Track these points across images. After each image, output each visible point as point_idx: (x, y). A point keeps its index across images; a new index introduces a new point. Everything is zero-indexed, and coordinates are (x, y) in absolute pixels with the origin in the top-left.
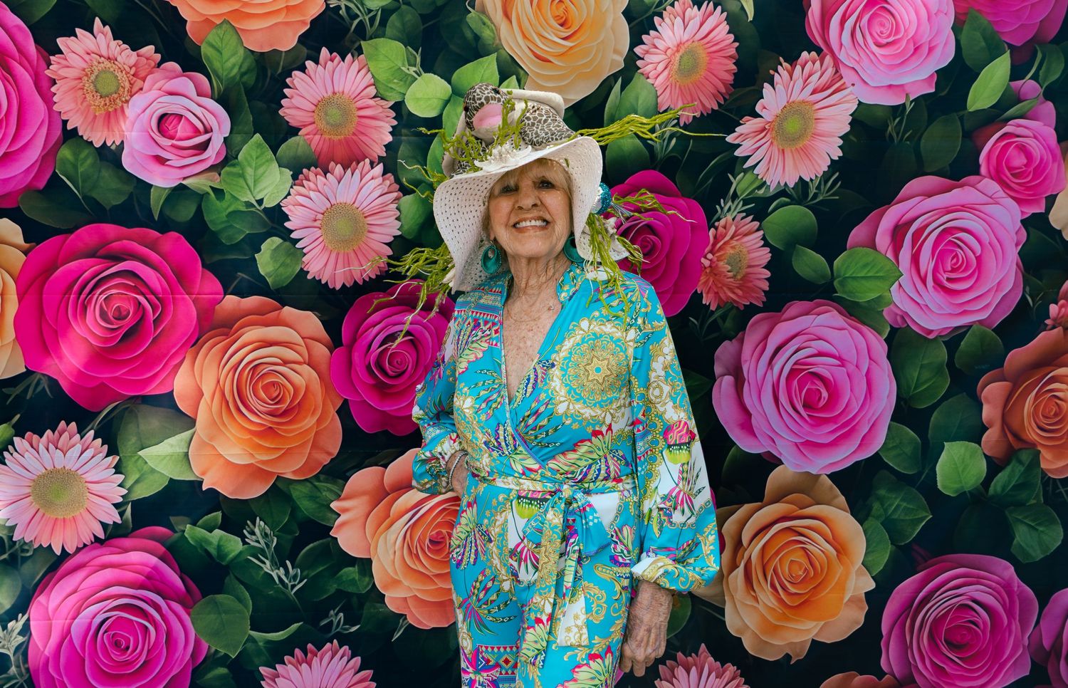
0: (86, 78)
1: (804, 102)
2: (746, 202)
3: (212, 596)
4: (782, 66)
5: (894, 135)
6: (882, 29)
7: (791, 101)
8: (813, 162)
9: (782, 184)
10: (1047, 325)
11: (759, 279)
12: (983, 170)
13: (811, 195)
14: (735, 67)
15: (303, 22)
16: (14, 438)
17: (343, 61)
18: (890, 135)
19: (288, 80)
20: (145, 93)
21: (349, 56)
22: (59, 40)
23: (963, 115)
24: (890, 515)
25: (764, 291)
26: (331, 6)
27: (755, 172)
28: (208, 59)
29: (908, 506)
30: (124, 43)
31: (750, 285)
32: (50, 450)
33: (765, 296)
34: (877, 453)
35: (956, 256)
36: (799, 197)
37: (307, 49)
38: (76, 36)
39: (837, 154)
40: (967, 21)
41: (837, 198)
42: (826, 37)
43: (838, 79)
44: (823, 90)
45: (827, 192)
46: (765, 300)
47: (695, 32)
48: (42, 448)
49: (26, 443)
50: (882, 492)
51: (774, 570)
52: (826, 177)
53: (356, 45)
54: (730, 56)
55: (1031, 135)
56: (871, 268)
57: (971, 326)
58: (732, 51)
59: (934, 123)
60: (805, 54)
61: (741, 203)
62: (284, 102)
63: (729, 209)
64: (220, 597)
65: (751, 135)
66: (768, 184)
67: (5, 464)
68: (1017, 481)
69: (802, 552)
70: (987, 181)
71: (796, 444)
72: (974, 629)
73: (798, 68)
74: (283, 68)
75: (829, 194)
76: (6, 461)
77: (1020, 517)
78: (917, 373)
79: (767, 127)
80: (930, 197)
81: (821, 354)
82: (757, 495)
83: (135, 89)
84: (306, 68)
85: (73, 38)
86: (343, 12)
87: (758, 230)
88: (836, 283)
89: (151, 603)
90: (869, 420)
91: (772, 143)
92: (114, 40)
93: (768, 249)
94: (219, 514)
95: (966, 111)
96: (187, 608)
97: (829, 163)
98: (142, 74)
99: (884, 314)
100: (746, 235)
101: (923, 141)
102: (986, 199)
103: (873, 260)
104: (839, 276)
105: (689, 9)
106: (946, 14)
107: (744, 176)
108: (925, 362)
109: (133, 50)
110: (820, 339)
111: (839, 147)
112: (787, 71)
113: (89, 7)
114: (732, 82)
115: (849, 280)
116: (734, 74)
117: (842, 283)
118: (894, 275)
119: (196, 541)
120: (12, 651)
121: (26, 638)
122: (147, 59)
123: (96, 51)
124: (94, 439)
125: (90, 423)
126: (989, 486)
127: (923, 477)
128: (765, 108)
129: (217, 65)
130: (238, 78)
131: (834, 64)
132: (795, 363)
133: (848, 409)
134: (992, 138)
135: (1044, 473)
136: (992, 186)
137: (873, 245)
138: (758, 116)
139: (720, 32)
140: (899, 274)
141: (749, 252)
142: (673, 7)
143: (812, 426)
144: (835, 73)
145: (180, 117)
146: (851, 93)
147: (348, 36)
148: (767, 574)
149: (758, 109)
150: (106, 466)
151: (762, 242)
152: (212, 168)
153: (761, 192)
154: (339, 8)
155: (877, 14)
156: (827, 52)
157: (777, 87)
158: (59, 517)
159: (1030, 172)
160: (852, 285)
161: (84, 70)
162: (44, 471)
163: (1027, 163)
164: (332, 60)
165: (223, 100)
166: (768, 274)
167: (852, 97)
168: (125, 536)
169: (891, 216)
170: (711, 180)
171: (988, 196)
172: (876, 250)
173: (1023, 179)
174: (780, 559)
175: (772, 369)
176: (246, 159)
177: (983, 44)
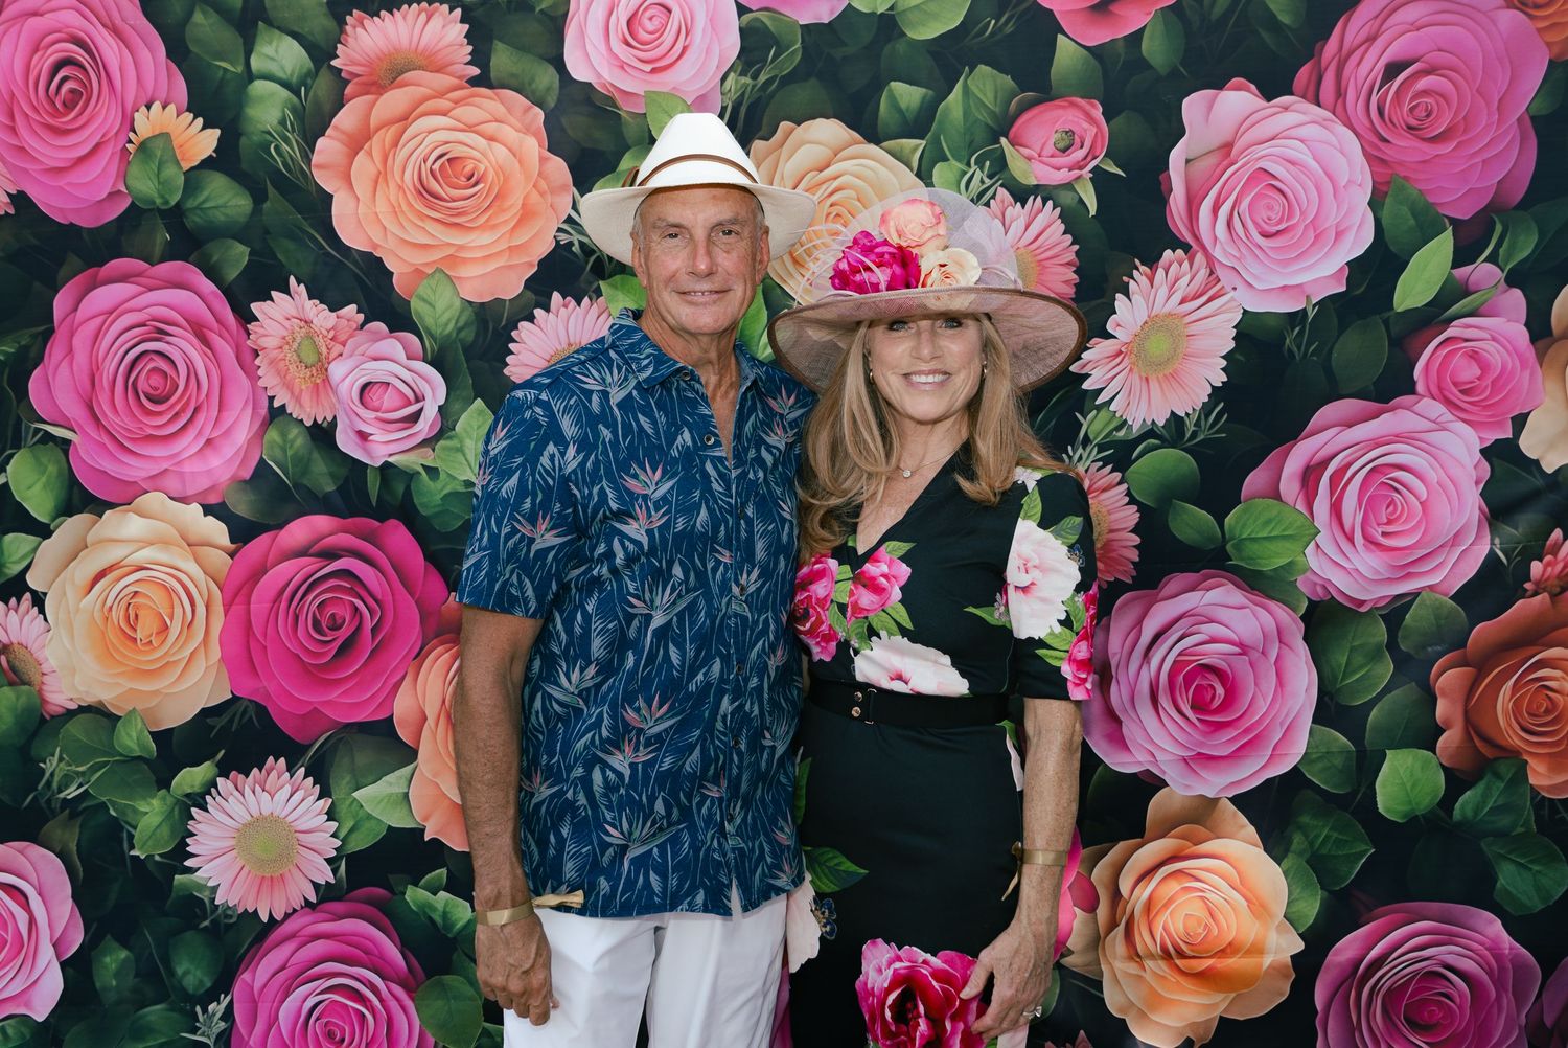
0: (287, 347)
1: (1170, 314)
2: (1101, 448)
3: (437, 977)
4: (1138, 269)
5: (1295, 350)
6: (1270, 214)
7: (1153, 314)
8: (1187, 389)
9: (1149, 422)
10: (1526, 590)
11: (1125, 547)
12: (1420, 388)
13: (1188, 435)
14: (1075, 276)
15: (531, 265)
16: (218, 779)
17: (579, 305)
18: (1290, 350)
19: (514, 333)
20: (347, 358)
21: (586, 300)
22: (255, 307)
23: (1388, 318)
24: (1318, 849)
25: (1133, 563)
26: (562, 243)
27: (1112, 408)
28: (418, 313)
29: (1340, 837)
30: (321, 303)
31: (1114, 555)
32: (257, 793)
33: (1135, 569)
34: (1295, 769)
35: (1392, 502)
36: (1171, 437)
37: (536, 294)
38: (272, 300)
39: (1220, 378)
40: (1390, 193)
41: (1224, 435)
42: (1195, 228)
43: (1214, 283)
44: (1194, 298)
45: (1210, 429)
46: (1135, 574)
47: (1019, 235)
48: (247, 791)
49: (230, 785)
50: (1305, 819)
51: (1164, 928)
52: (1207, 409)
53: (594, 286)
54: (1068, 263)
55: (1488, 336)
56: (1277, 524)
57: (1419, 593)
58: (1071, 256)
59: (1349, 330)
60: (1168, 253)
61: (1096, 449)
62: (509, 359)
63: (1080, 458)
64: (447, 978)
65: (1103, 361)
66: (1130, 422)
67: (207, 811)
68: (1495, 802)
69: (1201, 904)
70: (1426, 401)
71: (1185, 760)
72: (1446, 1004)
73: (1160, 272)
74: (507, 320)
75: (1211, 431)
76: (209, 807)
77: (1502, 852)
78: (1346, 658)
79: (1123, 349)
80: (1350, 426)
81: (1213, 640)
82: (1135, 828)
83: (333, 355)
84: (534, 317)
85: (268, 302)
86: (576, 248)
87: (1120, 483)
88: (1229, 547)
89: (367, 984)
90: (1282, 724)
91: (1131, 370)
92: (310, 299)
93: (1135, 508)
94: (444, 871)
95: (1392, 313)
96: (410, 992)
97: (1210, 392)
98: (342, 337)
99: (1298, 584)
100: (1105, 490)
101: (1335, 355)
102: (1428, 425)
103: (1279, 513)
104: (1232, 538)
105: (1010, 207)
106: (1360, 185)
107: (1097, 414)
108: (1356, 644)
109: (332, 310)
110: (1212, 621)
111: (1222, 369)
112: (1146, 276)
113: (283, 265)
114: (1073, 296)
115: (1247, 543)
116: (1075, 285)
117: (1238, 547)
118: (1307, 532)
119: (418, 906)
120: (213, 1040)
121: (229, 1024)
122: (348, 320)
123: (294, 313)
124: (304, 778)
125: (299, 760)
126: (1453, 809)
127: (1359, 797)
128: (1119, 326)
129: (429, 321)
130: (454, 335)
131: (1208, 263)
132: (1179, 654)
133: (1251, 710)
134: (1430, 346)
135: (1534, 791)
136: (1436, 409)
137: (1277, 496)
138: (1110, 336)
139: (1053, 234)
140: (1313, 531)
141: (1109, 513)
142: (989, 207)
143: (1205, 734)
144: (1210, 275)
145: (388, 384)
146: (1232, 299)
147: (583, 278)
148: (1154, 933)
149: (1110, 327)
150: (318, 811)
151: (1127, 499)
152: (425, 443)
153: (1121, 434)
154: (571, 244)
155: (1261, 194)
156: (1198, 249)
157: (1134, 298)
158: (266, 875)
159: (1486, 387)
160: (1253, 549)
161: (284, 338)
162: (249, 818)
163: (1482, 374)
164: (566, 306)
165: (436, 362)
166: (1137, 540)
167: (1234, 304)
168: (339, 899)
169: (1300, 454)
170: (1053, 422)
171: (1429, 420)
172: (1281, 501)
173: (1477, 396)
174: (1171, 914)
175: (1149, 663)
176: (466, 431)
177: (1412, 222)
